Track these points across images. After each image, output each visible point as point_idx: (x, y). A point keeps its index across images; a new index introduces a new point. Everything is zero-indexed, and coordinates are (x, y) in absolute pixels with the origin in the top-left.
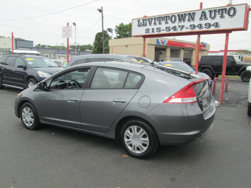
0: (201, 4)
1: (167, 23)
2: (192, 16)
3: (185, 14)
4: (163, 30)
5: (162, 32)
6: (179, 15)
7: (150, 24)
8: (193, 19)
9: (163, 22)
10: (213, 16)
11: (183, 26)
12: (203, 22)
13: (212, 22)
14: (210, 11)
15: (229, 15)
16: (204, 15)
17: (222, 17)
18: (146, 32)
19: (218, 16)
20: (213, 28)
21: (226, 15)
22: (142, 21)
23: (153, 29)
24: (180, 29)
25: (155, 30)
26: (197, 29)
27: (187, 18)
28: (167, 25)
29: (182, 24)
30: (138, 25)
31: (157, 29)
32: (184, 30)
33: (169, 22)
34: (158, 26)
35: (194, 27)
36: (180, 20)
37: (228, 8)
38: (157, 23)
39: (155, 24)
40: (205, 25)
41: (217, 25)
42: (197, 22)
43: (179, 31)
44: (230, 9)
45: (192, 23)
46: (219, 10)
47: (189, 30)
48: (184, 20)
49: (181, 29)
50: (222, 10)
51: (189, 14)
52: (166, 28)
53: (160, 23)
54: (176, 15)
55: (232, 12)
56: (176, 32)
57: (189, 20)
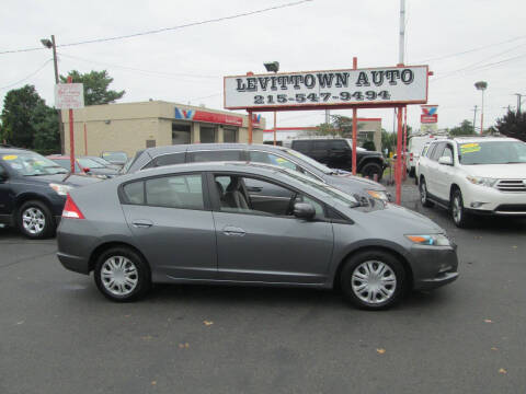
0: (355, 60)
1: (297, 86)
2: (342, 78)
3: (331, 75)
4: (291, 99)
5: (289, 103)
6: (319, 76)
7: (264, 87)
8: (345, 83)
9: (290, 86)
10: (378, 80)
11: (328, 95)
12: (363, 89)
13: (378, 90)
14: (373, 73)
15: (403, 80)
16: (363, 78)
17: (392, 82)
18: (256, 102)
19: (386, 81)
20: (379, 100)
21: (399, 81)
22: (245, 82)
23: (270, 98)
24: (322, 98)
25: (275, 99)
26: (353, 100)
27: (335, 80)
28: (298, 92)
29: (326, 90)
30: (239, 88)
31: (278, 97)
32: (331, 101)
33: (302, 85)
34: (280, 91)
35: (348, 95)
36: (321, 84)
37: (401, 70)
38: (278, 86)
39: (274, 88)
40: (367, 93)
41: (385, 94)
42: (352, 88)
43: (321, 101)
44: (403, 72)
45: (343, 89)
46: (387, 72)
47: (340, 101)
48: (329, 84)
49: (325, 99)
50: (392, 72)
51: (339, 75)
52: (297, 96)
53: (284, 87)
54: (315, 75)
55: (407, 77)
56: (315, 103)
57: (338, 84)
